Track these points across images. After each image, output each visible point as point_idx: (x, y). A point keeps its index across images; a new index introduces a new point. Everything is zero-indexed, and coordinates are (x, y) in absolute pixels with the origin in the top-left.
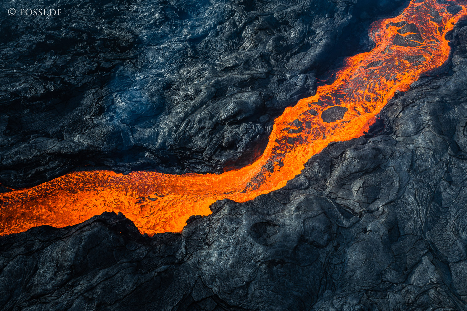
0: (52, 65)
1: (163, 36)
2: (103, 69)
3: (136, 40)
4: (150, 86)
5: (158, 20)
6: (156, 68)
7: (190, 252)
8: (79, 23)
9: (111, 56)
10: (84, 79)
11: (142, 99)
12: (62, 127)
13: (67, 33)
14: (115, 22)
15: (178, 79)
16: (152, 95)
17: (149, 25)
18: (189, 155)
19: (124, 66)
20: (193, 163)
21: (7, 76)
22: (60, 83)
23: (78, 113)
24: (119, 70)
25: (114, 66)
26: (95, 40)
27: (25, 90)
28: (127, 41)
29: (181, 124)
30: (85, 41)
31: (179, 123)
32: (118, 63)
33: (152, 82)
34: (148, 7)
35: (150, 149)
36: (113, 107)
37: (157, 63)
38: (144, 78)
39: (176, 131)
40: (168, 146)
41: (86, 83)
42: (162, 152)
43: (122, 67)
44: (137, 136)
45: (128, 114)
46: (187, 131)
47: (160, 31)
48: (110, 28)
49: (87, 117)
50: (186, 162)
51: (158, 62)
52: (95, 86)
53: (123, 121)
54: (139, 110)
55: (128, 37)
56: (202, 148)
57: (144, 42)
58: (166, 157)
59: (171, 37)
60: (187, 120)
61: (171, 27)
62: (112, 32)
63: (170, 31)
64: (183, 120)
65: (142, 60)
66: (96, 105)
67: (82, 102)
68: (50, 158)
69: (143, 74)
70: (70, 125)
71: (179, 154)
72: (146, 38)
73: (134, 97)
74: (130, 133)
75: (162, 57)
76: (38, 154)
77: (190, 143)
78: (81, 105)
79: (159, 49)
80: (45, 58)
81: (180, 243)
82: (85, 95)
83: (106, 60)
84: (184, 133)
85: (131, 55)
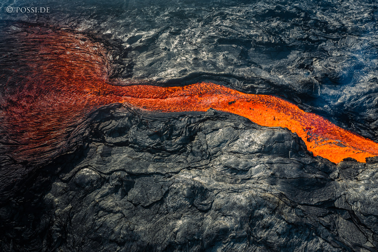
0: (276, 26)
1: (365, 32)
2: (310, 40)
3: (342, 28)
4: (345, 62)
5: (365, 18)
6: (352, 52)
7: (341, 178)
8: (301, 4)
9: (319, 33)
10: (294, 42)
11: (335, 69)
12: (271, 67)
13: (291, 9)
14: (328, 11)
15: (369, 66)
16: (344, 69)
17: (356, 20)
18: (358, 119)
19: (326, 43)
20: (359, 126)
21: (246, 24)
22: (279, 39)
23: (284, 62)
24: (321, 45)
25: (318, 41)
26: (309, 19)
27: (256, 36)
28: (334, 26)
29: (362, 96)
30: (302, 17)
31: (361, 95)
32: (322, 40)
33: (346, 60)
34: (358, 7)
35: (330, 104)
36: (312, 67)
37: (353, 49)
38: (341, 55)
39: (355, 100)
40: (345, 107)
41: (295, 45)
42: (338, 109)
43: (325, 43)
44: (324, 91)
45: (322, 75)
46: (366, 103)
47: (363, 27)
48: (323, 14)
49: (290, 67)
50: (354, 124)
51: (355, 49)
52: (300, 49)
53: (316, 78)
54: (331, 76)
55: (336, 23)
56: (372, 119)
57: (348, 31)
58: (340, 114)
59: (372, 34)
60: (369, 96)
61: (374, 27)
62: (324, 17)
63: (372, 30)
64: (365, 94)
65: (342, 43)
66: (298, 61)
67: (288, 56)
68: (262, 81)
69: (340, 53)
70: (277, 68)
71: (351, 116)
72: (351, 29)
73: (330, 66)
74: (319, 87)
75: (360, 46)
76: (255, 76)
77: (364, 112)
78: (287, 58)
79: (360, 39)
80: (272, 21)
81: (335, 169)
82: (291, 53)
83: (314, 34)
84: (362, 103)
85: (334, 37)
